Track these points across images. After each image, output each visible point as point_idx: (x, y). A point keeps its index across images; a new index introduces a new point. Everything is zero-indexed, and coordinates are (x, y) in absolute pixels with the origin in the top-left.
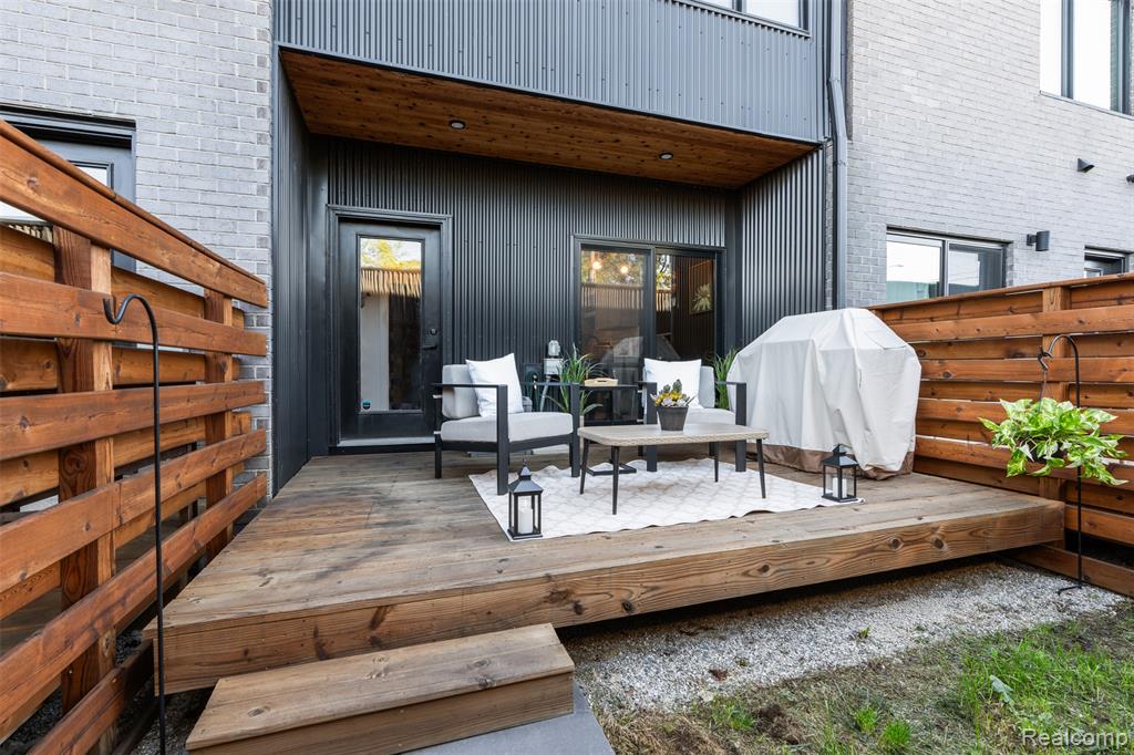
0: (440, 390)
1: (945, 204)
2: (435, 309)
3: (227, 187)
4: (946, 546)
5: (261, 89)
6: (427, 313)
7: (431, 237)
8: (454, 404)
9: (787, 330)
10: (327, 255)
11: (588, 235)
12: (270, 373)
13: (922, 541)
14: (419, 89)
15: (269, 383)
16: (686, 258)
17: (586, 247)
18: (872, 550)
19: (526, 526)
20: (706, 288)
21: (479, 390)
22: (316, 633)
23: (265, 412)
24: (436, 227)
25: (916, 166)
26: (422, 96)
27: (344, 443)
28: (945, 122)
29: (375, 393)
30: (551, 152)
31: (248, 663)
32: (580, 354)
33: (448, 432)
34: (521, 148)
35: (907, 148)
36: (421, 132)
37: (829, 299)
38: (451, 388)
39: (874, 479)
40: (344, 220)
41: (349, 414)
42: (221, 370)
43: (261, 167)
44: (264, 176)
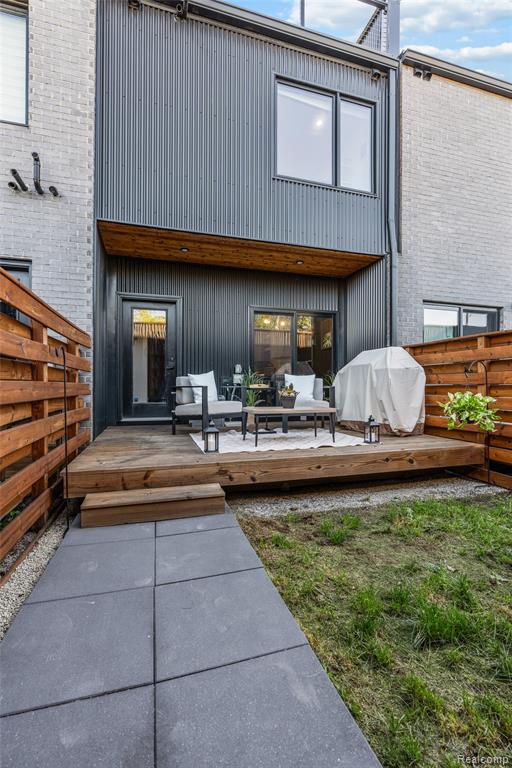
0: (175, 389)
1: (459, 287)
2: (173, 347)
3: (73, 289)
4: (415, 463)
5: (89, 241)
6: (169, 348)
7: (171, 308)
8: (183, 397)
9: (364, 358)
10: (116, 319)
11: (257, 306)
12: (92, 380)
13: (401, 459)
14: (165, 235)
15: (91, 384)
16: (319, 317)
17: (256, 312)
18: (375, 462)
19: (212, 447)
20: (329, 334)
21: (194, 389)
22: (123, 480)
23: (89, 399)
24: (174, 303)
25: (440, 266)
26: (167, 238)
27: (124, 420)
28: (459, 241)
29: (140, 394)
30: (236, 261)
31: (97, 489)
32: (253, 371)
33: (179, 411)
34: (220, 259)
35: (435, 256)
36: (167, 253)
37: (388, 342)
38: (180, 388)
39: (399, 436)
40: (124, 300)
41: (127, 405)
42: (74, 377)
43: (88, 279)
44: (90, 284)
